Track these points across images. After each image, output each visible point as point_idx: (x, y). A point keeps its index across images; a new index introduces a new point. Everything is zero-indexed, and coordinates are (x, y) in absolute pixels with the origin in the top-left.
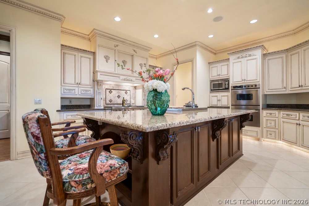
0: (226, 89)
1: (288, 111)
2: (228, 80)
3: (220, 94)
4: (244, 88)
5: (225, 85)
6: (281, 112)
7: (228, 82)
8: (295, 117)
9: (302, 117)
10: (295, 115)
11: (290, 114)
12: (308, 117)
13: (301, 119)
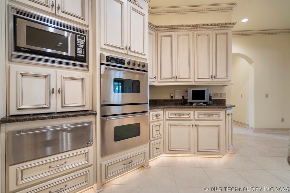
0: (77, 58)
1: (176, 109)
2: (85, 36)
3: (58, 70)
4: (126, 66)
5: (77, 46)
6: (167, 112)
7: (85, 42)
8: (188, 117)
9: (198, 115)
10: (189, 114)
11: (181, 114)
12: (205, 115)
13: (197, 118)
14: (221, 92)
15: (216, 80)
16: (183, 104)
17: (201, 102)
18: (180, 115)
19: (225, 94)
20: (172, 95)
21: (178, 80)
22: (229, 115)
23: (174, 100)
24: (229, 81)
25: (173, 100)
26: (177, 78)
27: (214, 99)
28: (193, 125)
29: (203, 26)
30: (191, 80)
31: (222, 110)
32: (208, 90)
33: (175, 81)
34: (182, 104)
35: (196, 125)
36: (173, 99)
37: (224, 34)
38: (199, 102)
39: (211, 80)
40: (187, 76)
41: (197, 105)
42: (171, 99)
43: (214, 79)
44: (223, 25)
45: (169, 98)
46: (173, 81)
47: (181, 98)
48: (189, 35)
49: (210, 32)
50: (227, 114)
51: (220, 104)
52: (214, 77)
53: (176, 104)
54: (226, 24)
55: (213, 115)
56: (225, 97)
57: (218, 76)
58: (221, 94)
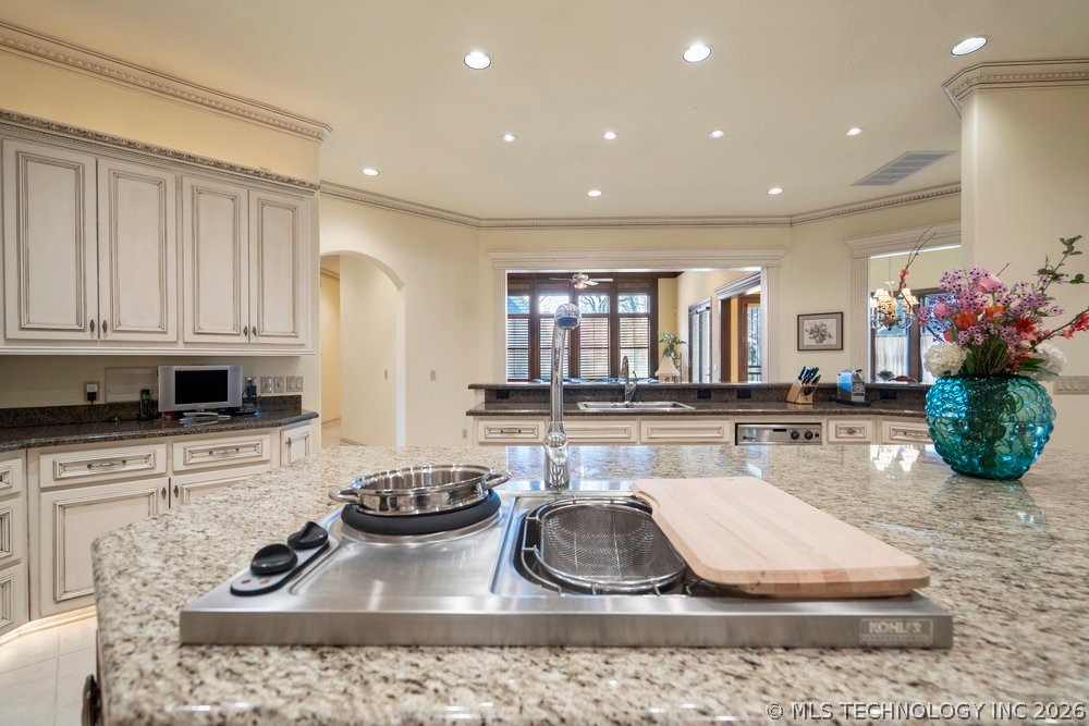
6: (50, 460)
8: (147, 466)
9: (185, 457)
10: (147, 458)
11: (112, 459)
12: (211, 453)
13: (179, 466)
14: (290, 374)
15: (261, 340)
16: (143, 420)
17: (213, 411)
18: (111, 462)
19: (301, 379)
20: (91, 388)
21: (111, 336)
22: (289, 443)
23: (105, 406)
24: (302, 345)
25: (99, 406)
26: (105, 330)
27: (264, 395)
28: (164, 492)
29: (229, 169)
30: (171, 336)
31: (267, 433)
32: (236, 370)
33: (96, 338)
34: (139, 419)
35: (176, 490)
36: (96, 403)
37: (286, 207)
38: (206, 410)
39: (244, 339)
40: (153, 324)
41: (199, 419)
42: (89, 403)
43: (254, 339)
44: (283, 181)
45: (81, 401)
46: (90, 338)
47: (135, 397)
48: (160, 183)
49: (242, 192)
50: (285, 440)
51: (286, 409)
52: (254, 332)
53: (111, 421)
54: (290, 181)
55: (240, 450)
56: (300, 389)
57: (269, 328)
58: (290, 379)
